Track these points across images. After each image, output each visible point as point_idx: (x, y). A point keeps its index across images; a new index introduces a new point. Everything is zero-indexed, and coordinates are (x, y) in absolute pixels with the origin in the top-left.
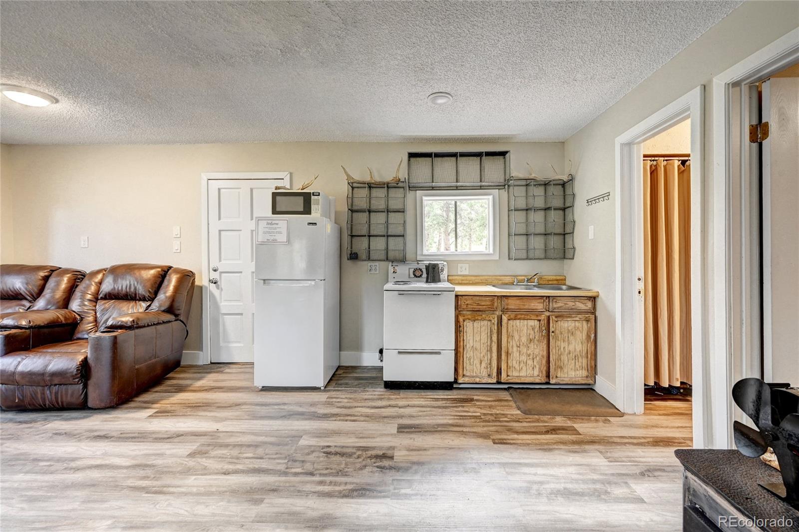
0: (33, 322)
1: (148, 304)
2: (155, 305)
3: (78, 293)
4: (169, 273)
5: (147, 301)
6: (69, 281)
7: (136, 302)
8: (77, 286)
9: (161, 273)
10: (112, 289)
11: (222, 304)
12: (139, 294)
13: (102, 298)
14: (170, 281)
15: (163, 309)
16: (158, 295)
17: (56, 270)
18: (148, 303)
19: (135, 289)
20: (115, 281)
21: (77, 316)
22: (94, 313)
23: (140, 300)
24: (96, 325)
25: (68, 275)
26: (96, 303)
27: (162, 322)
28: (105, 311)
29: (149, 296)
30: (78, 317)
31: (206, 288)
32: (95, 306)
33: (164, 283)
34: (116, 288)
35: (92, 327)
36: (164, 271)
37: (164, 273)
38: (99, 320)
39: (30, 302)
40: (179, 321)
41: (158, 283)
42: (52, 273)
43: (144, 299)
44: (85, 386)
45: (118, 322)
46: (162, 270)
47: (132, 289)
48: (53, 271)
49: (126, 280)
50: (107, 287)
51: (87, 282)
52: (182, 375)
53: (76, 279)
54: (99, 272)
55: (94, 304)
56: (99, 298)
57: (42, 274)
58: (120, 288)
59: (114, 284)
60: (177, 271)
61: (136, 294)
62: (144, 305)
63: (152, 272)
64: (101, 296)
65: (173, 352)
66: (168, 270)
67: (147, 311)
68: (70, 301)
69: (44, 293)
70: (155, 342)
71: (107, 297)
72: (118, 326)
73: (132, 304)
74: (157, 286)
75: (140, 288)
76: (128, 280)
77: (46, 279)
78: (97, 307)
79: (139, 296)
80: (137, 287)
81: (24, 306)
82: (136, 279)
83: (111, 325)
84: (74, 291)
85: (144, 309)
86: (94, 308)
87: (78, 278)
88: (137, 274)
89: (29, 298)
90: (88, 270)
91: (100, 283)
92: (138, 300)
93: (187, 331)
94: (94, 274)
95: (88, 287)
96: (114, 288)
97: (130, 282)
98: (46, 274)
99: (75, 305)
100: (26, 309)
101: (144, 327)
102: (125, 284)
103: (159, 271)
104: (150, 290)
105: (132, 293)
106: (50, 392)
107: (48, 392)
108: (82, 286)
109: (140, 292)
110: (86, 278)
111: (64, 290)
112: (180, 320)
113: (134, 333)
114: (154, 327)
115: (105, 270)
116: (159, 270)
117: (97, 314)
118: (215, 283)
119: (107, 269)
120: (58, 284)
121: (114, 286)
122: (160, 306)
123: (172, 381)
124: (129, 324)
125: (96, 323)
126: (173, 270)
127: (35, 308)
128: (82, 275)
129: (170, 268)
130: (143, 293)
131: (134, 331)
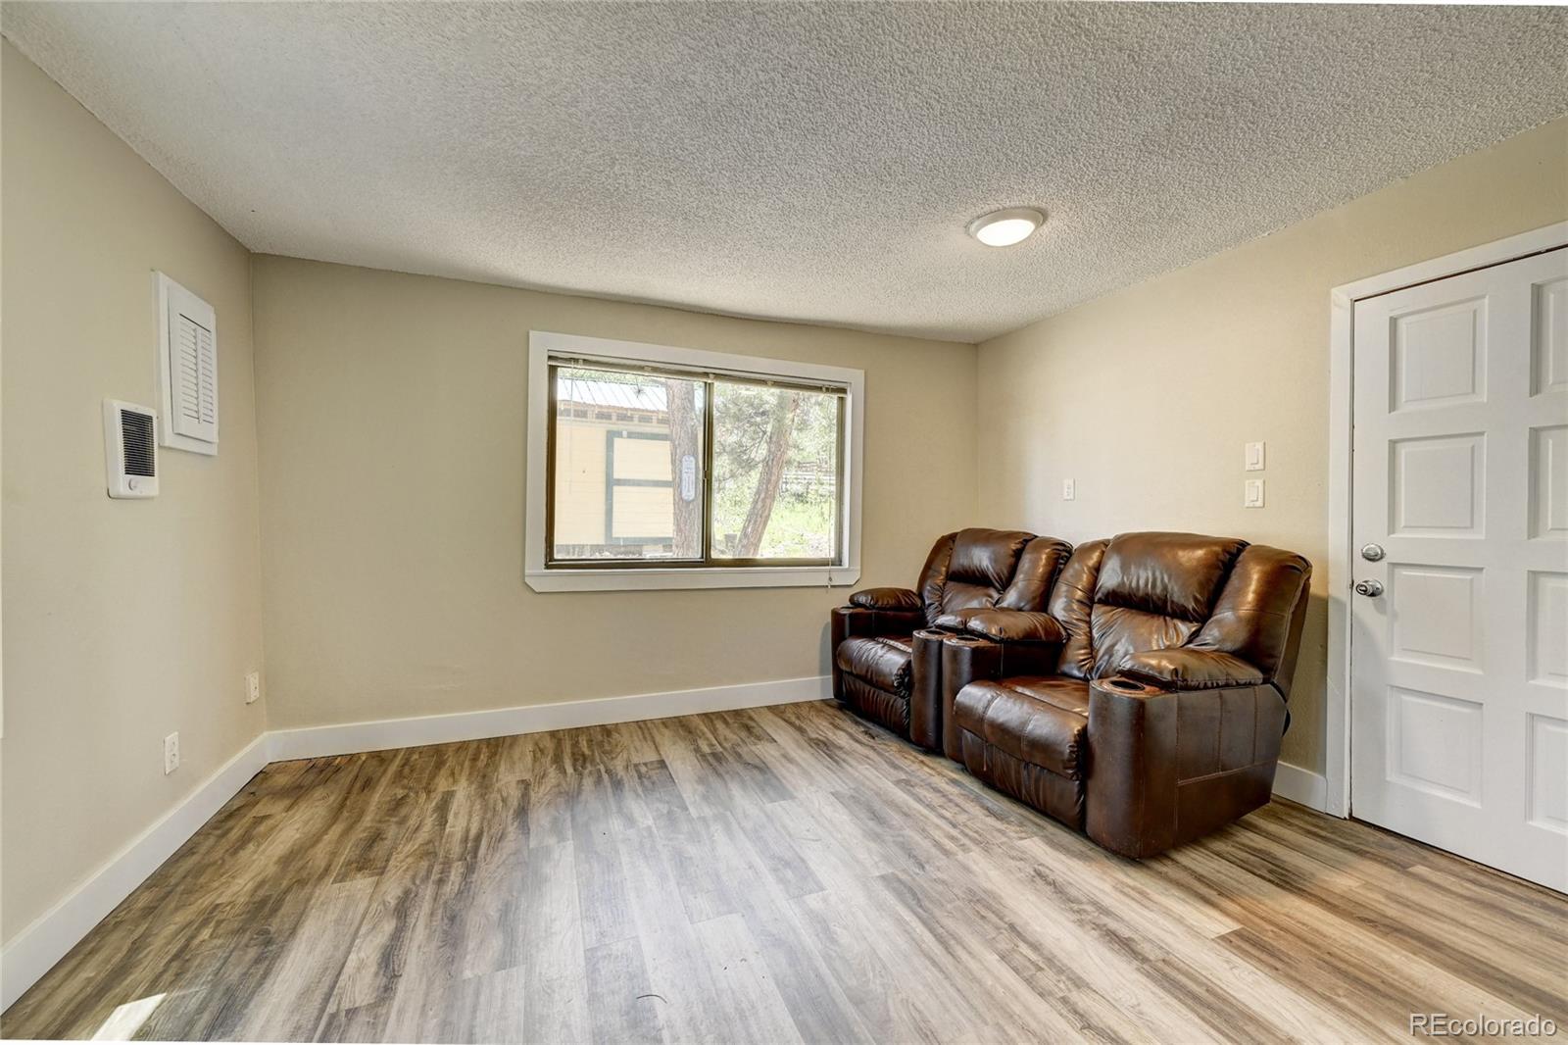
0: (1006, 632)
1: (1194, 629)
2: (1211, 634)
3: (1062, 588)
4: (1240, 558)
5: (1191, 622)
6: (1048, 558)
7: (1165, 620)
8: (1061, 571)
9: (1221, 557)
10: (1119, 586)
11: (1395, 658)
12: (1172, 602)
13: (1100, 601)
14: (1246, 578)
15: (1229, 646)
16: (1217, 611)
17: (1031, 540)
18: (1194, 627)
19: (1165, 588)
20: (1125, 568)
21: (1062, 630)
22: (1088, 629)
23: (1174, 616)
24: (1091, 654)
25: (1047, 550)
26: (1091, 608)
27: (1234, 683)
28: (1106, 628)
29: (1194, 609)
30: (1064, 633)
31: (1340, 604)
32: (1089, 615)
33: (1230, 582)
34: (1127, 583)
35: (1085, 657)
36: (1229, 553)
37: (1228, 557)
38: (1096, 644)
39: (998, 591)
40: (1269, 685)
41: (1215, 580)
42: (1025, 546)
43: (1183, 615)
44: (1083, 790)
45: (1144, 667)
46: (1224, 551)
47: (1159, 590)
48: (1026, 541)
49: (1146, 569)
50: (1110, 579)
51: (1076, 566)
52: (1272, 827)
53: (1057, 559)
54: (1094, 546)
55: (1087, 610)
56: (1096, 600)
57: (1014, 546)
58: (1134, 584)
59: (1123, 574)
60: (1264, 554)
61: (1165, 601)
62: (1185, 629)
63: (1200, 553)
64: (1099, 595)
65: (1256, 763)
66: (1239, 551)
67: (1191, 646)
68: (1052, 600)
69: (1015, 580)
70: (1218, 730)
71: (1110, 600)
72: (1143, 675)
73: (1157, 622)
74: (1212, 587)
75: (1176, 589)
76: (1149, 568)
77: (1018, 555)
78: (1093, 617)
79: (1172, 608)
80: (1169, 587)
81: (991, 597)
82: (1168, 569)
83: (1129, 671)
84: (1057, 580)
85: (1185, 640)
86: (1087, 619)
87: (1062, 555)
88: (1169, 556)
89: (997, 585)
90: (1075, 542)
91: (1097, 569)
92: (1169, 615)
93: (1288, 716)
94: (1088, 549)
95: (1078, 575)
96: (1123, 583)
97: (1154, 574)
98: (1019, 546)
99: (1058, 608)
100: (994, 602)
101: (1197, 688)
102: (1143, 578)
103: (1217, 554)
104: (1198, 596)
105: (1159, 598)
106: (1028, 774)
107: (1025, 773)
108: (1068, 573)
109: (1175, 599)
110: (1074, 558)
111: (1042, 577)
112: (1273, 684)
113: (1176, 699)
114: (1216, 692)
115: (1105, 543)
116: (1217, 549)
117: (1094, 631)
118: (1373, 595)
119: (1109, 541)
120: (1035, 563)
121: (1123, 577)
122: (1222, 641)
123: (1250, 834)
124: (1168, 677)
125: (1092, 650)
126: (1251, 552)
127: (1005, 604)
128: (1066, 551)
129: (1242, 545)
130: (1182, 601)
131: (1175, 695)
